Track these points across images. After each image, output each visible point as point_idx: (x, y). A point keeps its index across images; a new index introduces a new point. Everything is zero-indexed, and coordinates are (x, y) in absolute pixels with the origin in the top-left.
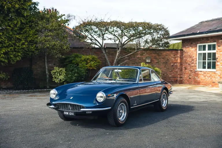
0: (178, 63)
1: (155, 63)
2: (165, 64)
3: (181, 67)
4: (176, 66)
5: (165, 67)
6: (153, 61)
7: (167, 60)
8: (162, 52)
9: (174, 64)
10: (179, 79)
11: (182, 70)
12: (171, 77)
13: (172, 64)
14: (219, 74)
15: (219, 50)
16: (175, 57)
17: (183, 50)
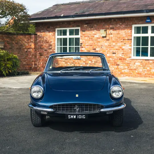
0: (32, 49)
1: (8, 48)
2: (19, 50)
3: (36, 54)
4: (30, 52)
5: (18, 53)
6: (6, 46)
7: (21, 45)
8: (15, 36)
9: (28, 50)
10: (33, 66)
11: (36, 57)
12: (25, 65)
13: (26, 50)
14: (84, 60)
15: (83, 35)
16: (29, 42)
17: (37, 34)
